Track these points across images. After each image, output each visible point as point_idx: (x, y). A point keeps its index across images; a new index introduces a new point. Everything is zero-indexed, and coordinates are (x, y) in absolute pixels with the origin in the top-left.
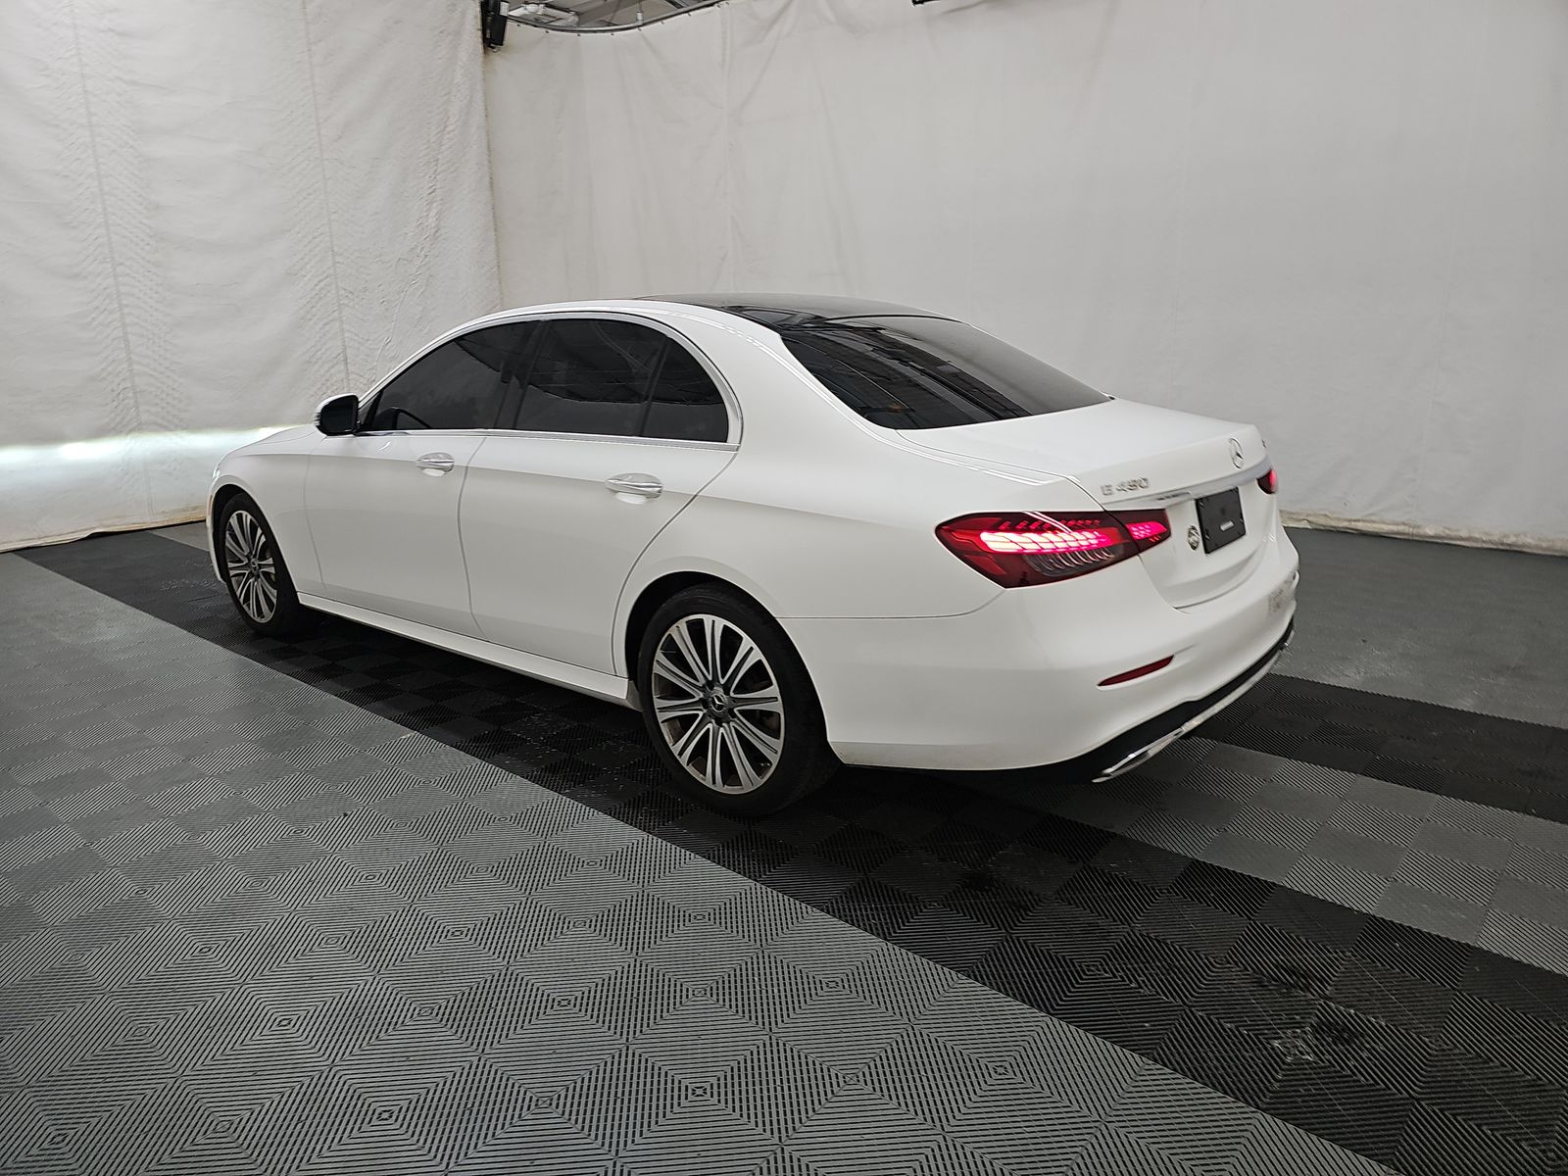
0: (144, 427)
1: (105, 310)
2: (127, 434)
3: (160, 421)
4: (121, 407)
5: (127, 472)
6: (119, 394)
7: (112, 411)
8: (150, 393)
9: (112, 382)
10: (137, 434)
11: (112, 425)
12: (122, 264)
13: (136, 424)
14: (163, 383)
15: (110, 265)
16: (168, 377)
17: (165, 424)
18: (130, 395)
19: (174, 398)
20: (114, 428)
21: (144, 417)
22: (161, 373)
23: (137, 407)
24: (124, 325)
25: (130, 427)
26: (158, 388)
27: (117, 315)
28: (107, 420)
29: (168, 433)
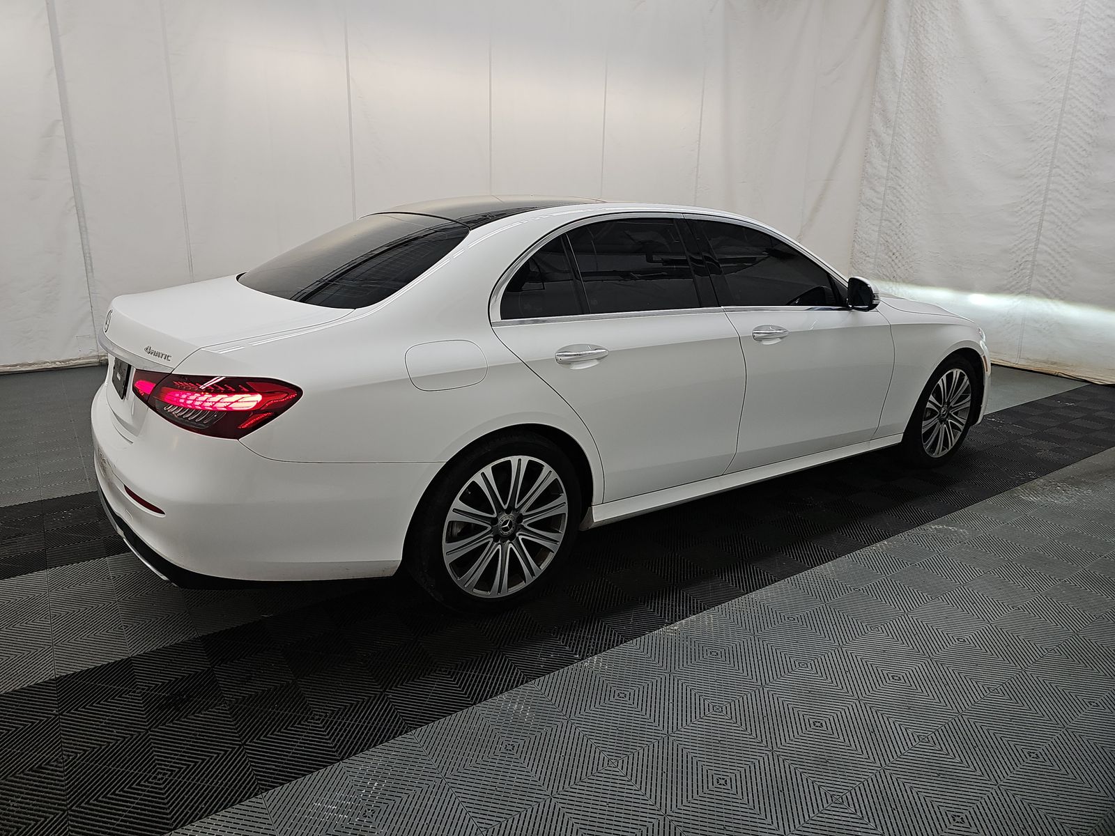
0: (1031, 291)
1: (1033, 202)
2: (1017, 295)
3: (1044, 290)
4: (1018, 275)
5: (1008, 322)
6: (1020, 265)
7: (1012, 277)
8: (1044, 267)
9: (1019, 255)
10: (1025, 296)
11: (1008, 286)
12: (1058, 167)
13: (1026, 288)
14: (1057, 261)
15: (1048, 168)
16: (1062, 257)
17: (1048, 292)
18: (1029, 266)
19: (1062, 274)
20: (1008, 289)
21: (1033, 285)
22: (1058, 253)
23: (1031, 276)
24: (1043, 214)
25: (1022, 290)
26: (1052, 264)
27: (1040, 207)
28: (1005, 282)
29: (1048, 300)
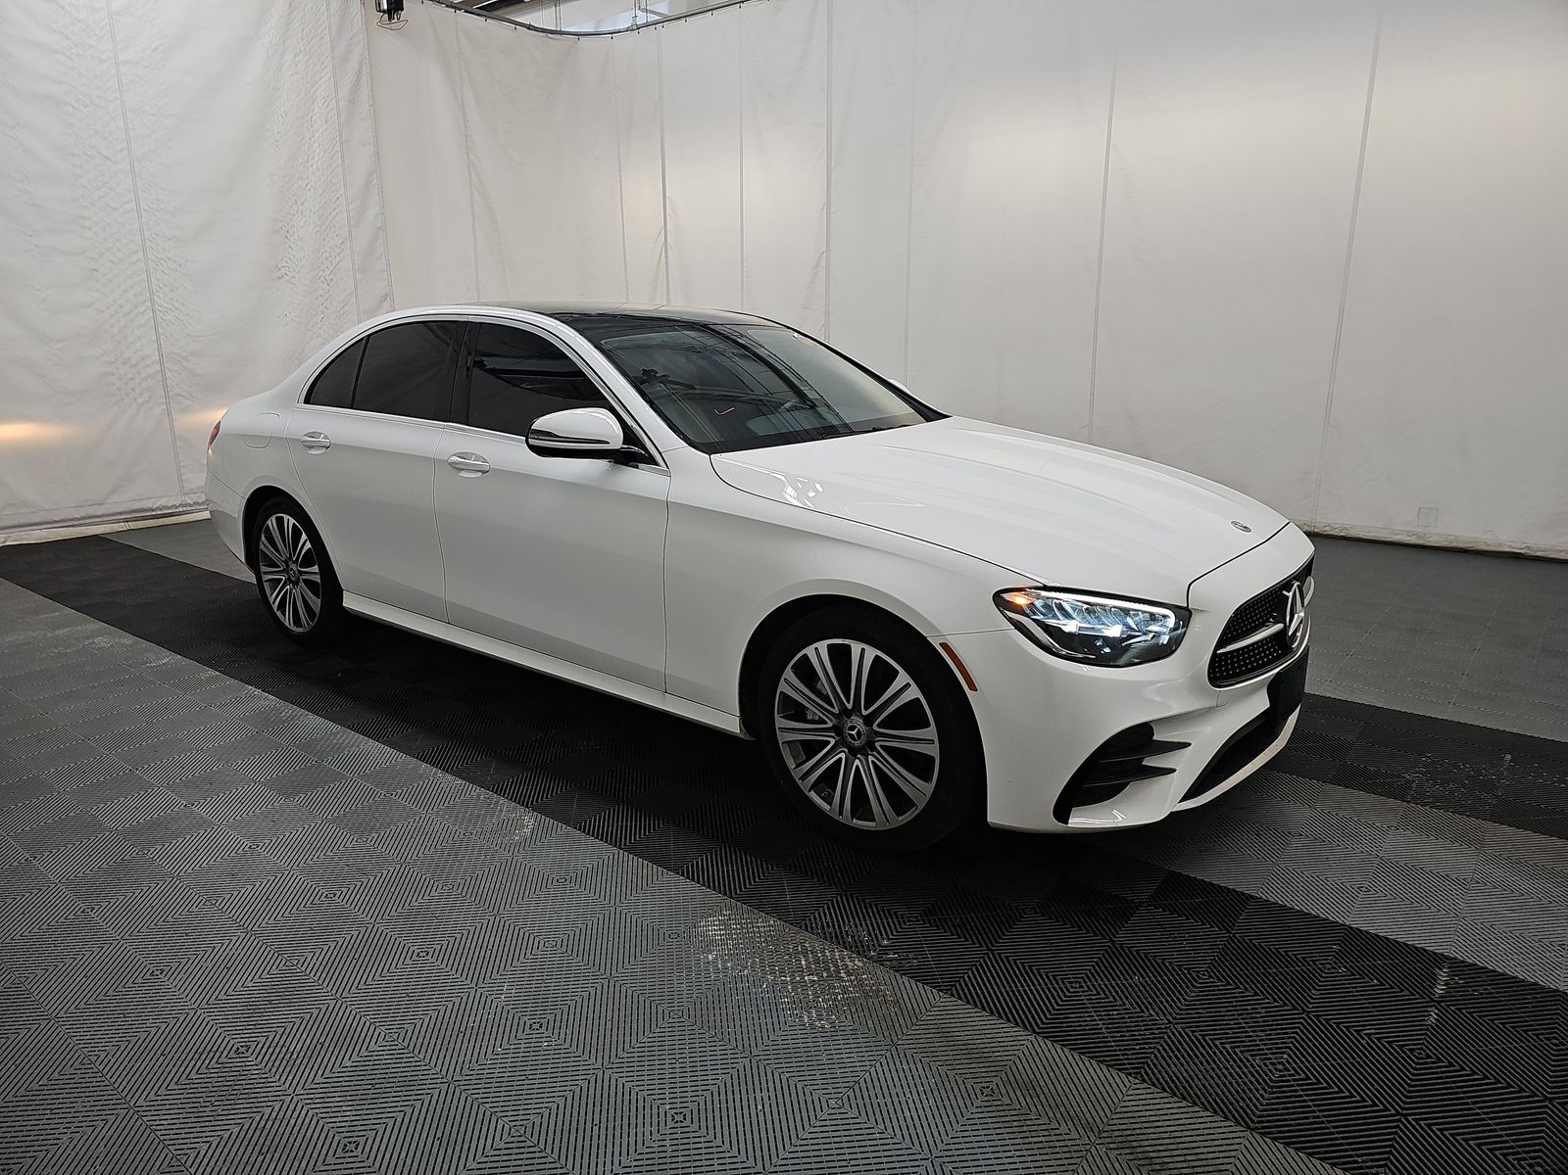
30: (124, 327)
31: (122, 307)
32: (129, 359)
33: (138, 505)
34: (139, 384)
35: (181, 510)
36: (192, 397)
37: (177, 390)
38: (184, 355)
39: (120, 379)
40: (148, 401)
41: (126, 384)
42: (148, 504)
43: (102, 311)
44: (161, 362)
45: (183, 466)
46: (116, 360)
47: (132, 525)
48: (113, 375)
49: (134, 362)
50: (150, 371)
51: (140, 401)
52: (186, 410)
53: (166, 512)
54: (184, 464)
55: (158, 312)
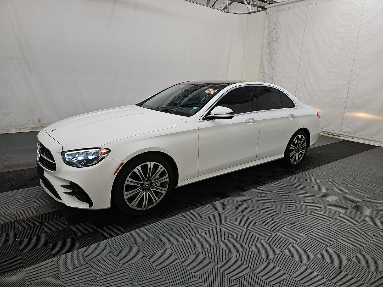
30: (341, 90)
31: (342, 85)
32: (339, 97)
33: (329, 131)
34: (340, 103)
35: (339, 135)
36: (352, 108)
37: (348, 106)
38: (353, 97)
39: (335, 102)
40: (340, 108)
41: (336, 103)
42: (332, 132)
43: (336, 86)
44: (347, 99)
45: (343, 125)
46: (336, 97)
47: (327, 135)
48: (334, 100)
49: (340, 98)
50: (343, 101)
51: (338, 107)
52: (349, 111)
53: (335, 135)
54: (344, 124)
55: (350, 86)
